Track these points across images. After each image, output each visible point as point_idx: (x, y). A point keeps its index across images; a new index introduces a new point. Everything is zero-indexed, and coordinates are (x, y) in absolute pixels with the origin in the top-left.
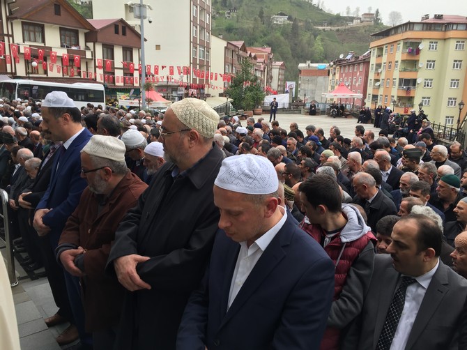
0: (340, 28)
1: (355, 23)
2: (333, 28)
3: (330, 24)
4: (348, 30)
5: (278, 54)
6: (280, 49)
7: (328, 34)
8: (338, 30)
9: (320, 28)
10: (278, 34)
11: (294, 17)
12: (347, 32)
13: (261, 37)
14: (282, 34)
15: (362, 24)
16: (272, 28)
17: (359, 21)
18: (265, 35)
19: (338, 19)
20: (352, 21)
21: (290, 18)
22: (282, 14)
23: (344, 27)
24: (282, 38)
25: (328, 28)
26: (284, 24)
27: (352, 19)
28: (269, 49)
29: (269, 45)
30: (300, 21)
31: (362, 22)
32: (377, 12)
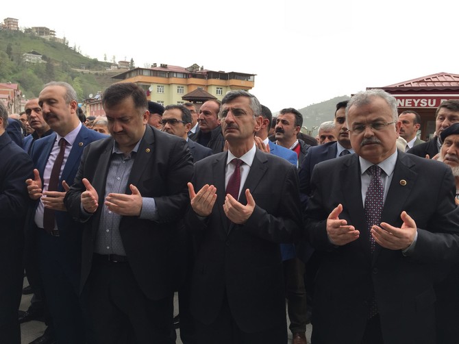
0: (99, 72)
1: (113, 69)
2: (91, 72)
3: (88, 67)
4: (106, 74)
5: (31, 93)
6: (33, 87)
7: (88, 77)
8: (97, 74)
9: (78, 70)
10: (30, 72)
11: (48, 57)
12: (105, 76)
13: (10, 74)
14: (36, 73)
15: (119, 71)
16: (23, 66)
17: (116, 67)
18: (15, 72)
19: (94, 64)
20: (110, 67)
21: (44, 58)
22: (34, 53)
23: (102, 72)
24: (35, 77)
25: (87, 71)
26: (38, 63)
27: (109, 65)
28: (15, 86)
29: (19, 82)
30: (56, 62)
31: (119, 68)
32: (132, 61)
